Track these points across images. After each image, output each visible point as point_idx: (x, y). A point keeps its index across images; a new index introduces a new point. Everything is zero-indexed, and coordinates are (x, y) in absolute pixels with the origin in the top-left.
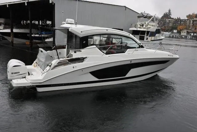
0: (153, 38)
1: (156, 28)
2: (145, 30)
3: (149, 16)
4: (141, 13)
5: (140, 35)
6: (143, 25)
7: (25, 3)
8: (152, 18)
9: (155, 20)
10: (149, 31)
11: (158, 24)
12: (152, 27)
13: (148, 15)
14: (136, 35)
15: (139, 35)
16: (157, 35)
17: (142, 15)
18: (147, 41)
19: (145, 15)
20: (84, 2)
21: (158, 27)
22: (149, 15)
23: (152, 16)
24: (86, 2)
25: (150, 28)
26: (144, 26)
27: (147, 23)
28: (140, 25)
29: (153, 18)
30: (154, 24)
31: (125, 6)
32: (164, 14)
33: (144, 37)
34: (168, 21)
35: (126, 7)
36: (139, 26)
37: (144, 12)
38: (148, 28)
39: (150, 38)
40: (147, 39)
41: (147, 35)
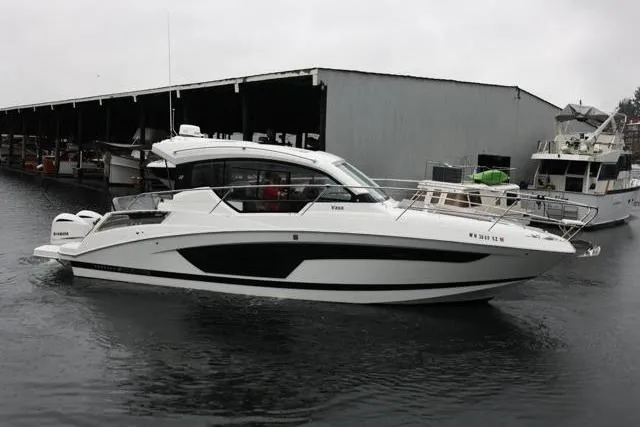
0: (612, 185)
1: (620, 152)
2: (585, 158)
3: (597, 116)
4: (570, 106)
5: (567, 175)
6: (577, 145)
7: (233, 85)
8: (607, 122)
9: (615, 127)
10: (599, 163)
11: (625, 138)
12: (607, 151)
13: (592, 113)
14: (553, 173)
15: (563, 174)
16: (622, 174)
17: (570, 113)
18: (592, 192)
19: (584, 112)
20: (402, 79)
21: (624, 149)
22: (597, 113)
23: (607, 117)
24: (408, 79)
25: (601, 151)
26: (583, 147)
27: (590, 136)
28: (567, 142)
29: (610, 123)
30: (611, 139)
31: (517, 87)
32: (621, 105)
33: (581, 180)
34: (634, 129)
35: (519, 90)
36: (565, 147)
37: (578, 103)
38: (595, 152)
39: (602, 186)
40: (593, 187)
41: (594, 175)
